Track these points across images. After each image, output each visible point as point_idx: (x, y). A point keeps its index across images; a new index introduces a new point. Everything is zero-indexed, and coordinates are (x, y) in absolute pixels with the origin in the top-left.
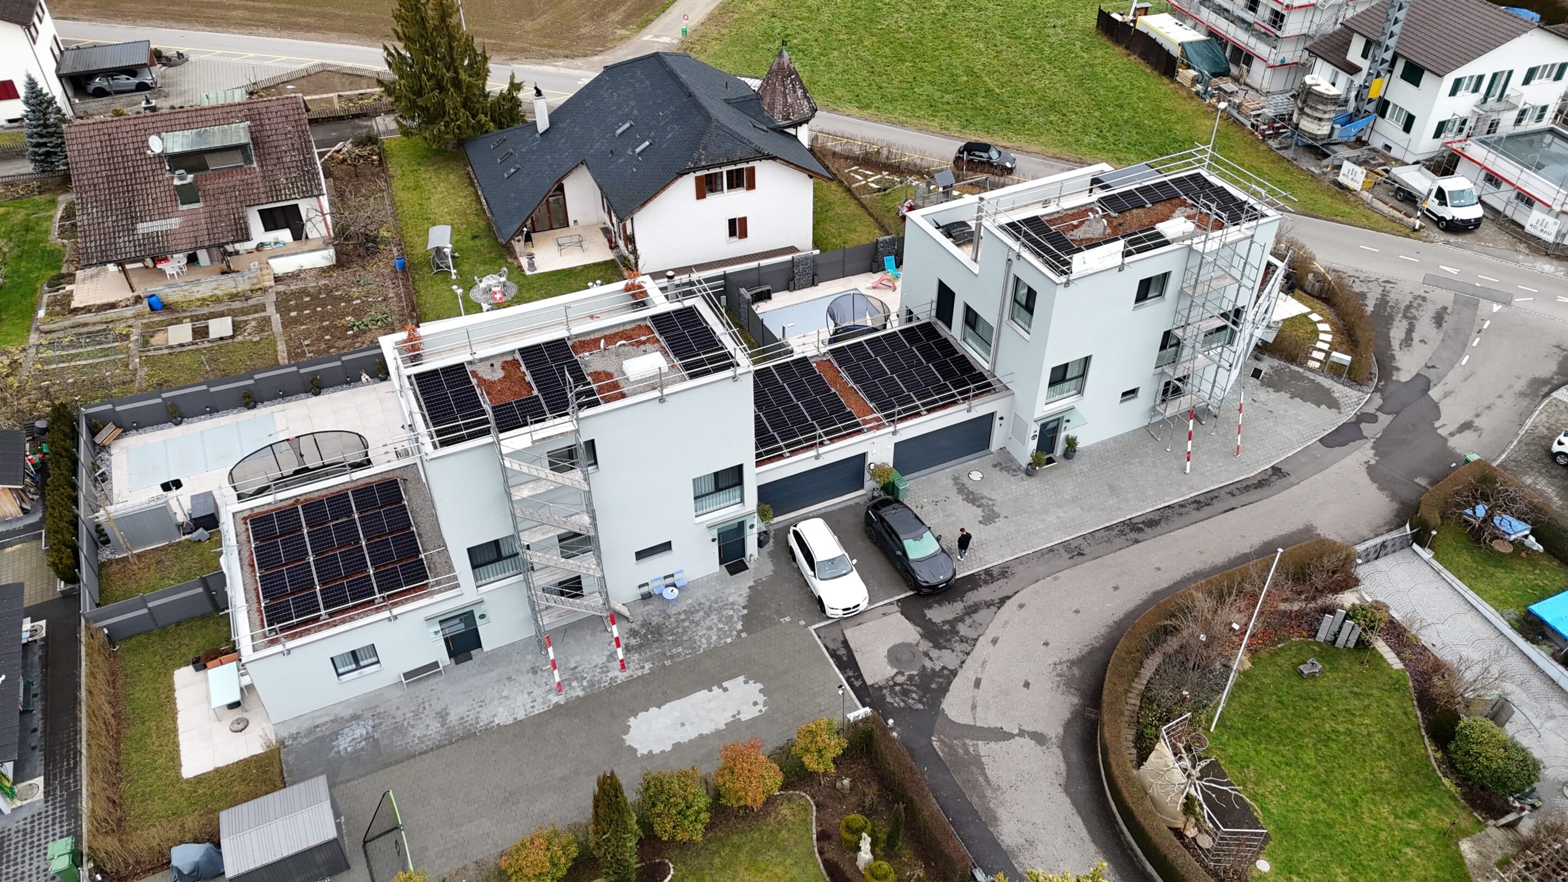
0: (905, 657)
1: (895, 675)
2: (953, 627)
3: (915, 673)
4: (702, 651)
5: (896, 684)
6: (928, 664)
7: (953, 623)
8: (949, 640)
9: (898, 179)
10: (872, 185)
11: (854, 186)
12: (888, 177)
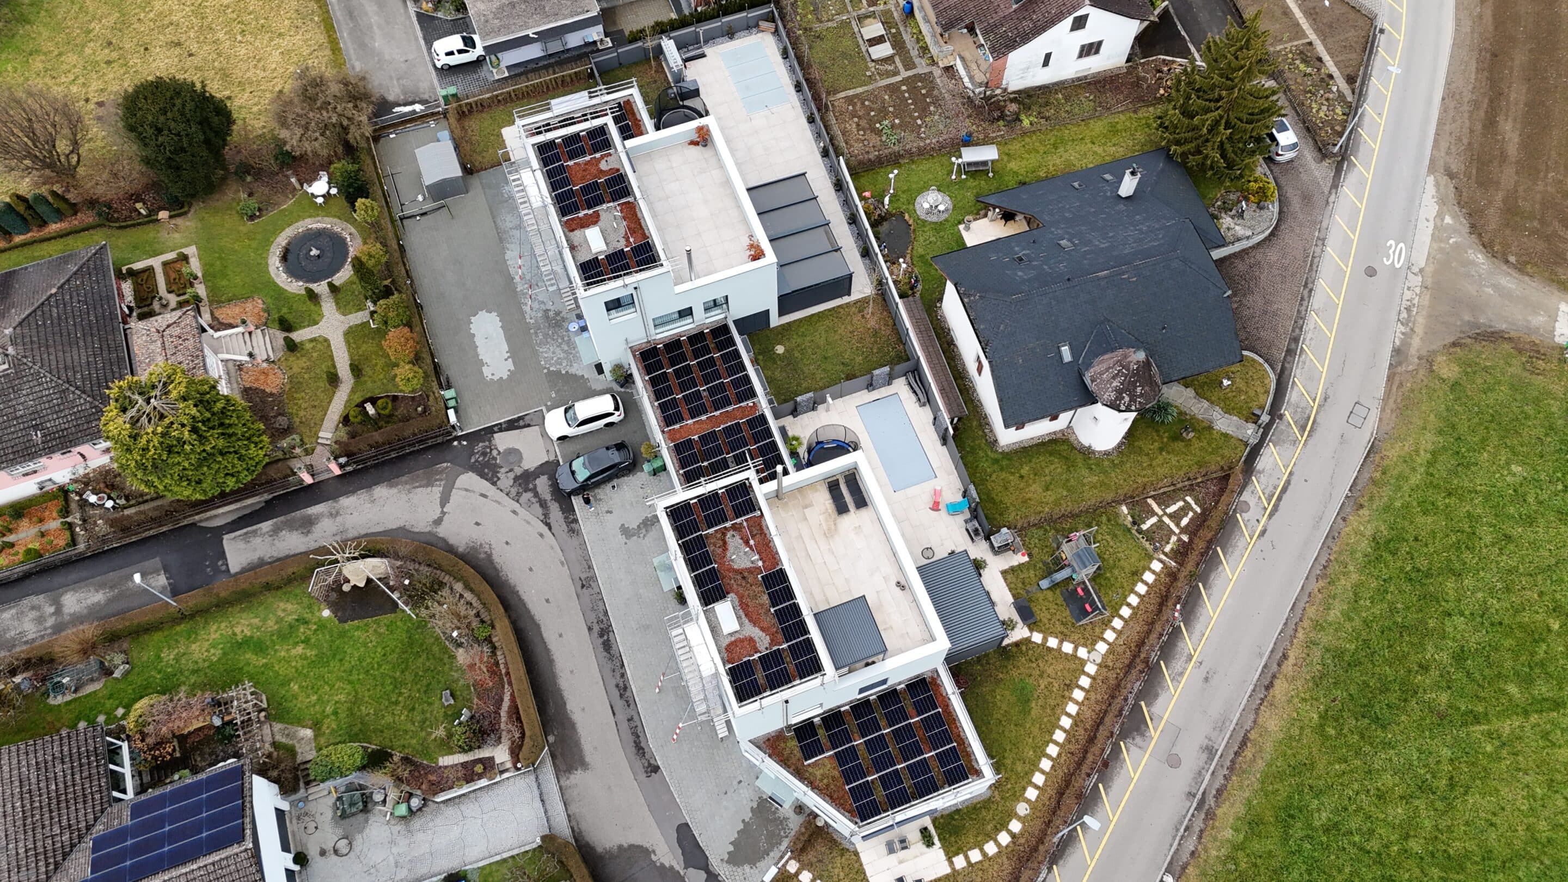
0: (512, 459)
1: (498, 450)
2: (530, 490)
3: (498, 461)
4: (537, 348)
5: (491, 450)
6: (503, 470)
7: (534, 490)
8: (520, 485)
9: (1168, 548)
10: (1154, 520)
11: (1150, 501)
12: (1174, 538)
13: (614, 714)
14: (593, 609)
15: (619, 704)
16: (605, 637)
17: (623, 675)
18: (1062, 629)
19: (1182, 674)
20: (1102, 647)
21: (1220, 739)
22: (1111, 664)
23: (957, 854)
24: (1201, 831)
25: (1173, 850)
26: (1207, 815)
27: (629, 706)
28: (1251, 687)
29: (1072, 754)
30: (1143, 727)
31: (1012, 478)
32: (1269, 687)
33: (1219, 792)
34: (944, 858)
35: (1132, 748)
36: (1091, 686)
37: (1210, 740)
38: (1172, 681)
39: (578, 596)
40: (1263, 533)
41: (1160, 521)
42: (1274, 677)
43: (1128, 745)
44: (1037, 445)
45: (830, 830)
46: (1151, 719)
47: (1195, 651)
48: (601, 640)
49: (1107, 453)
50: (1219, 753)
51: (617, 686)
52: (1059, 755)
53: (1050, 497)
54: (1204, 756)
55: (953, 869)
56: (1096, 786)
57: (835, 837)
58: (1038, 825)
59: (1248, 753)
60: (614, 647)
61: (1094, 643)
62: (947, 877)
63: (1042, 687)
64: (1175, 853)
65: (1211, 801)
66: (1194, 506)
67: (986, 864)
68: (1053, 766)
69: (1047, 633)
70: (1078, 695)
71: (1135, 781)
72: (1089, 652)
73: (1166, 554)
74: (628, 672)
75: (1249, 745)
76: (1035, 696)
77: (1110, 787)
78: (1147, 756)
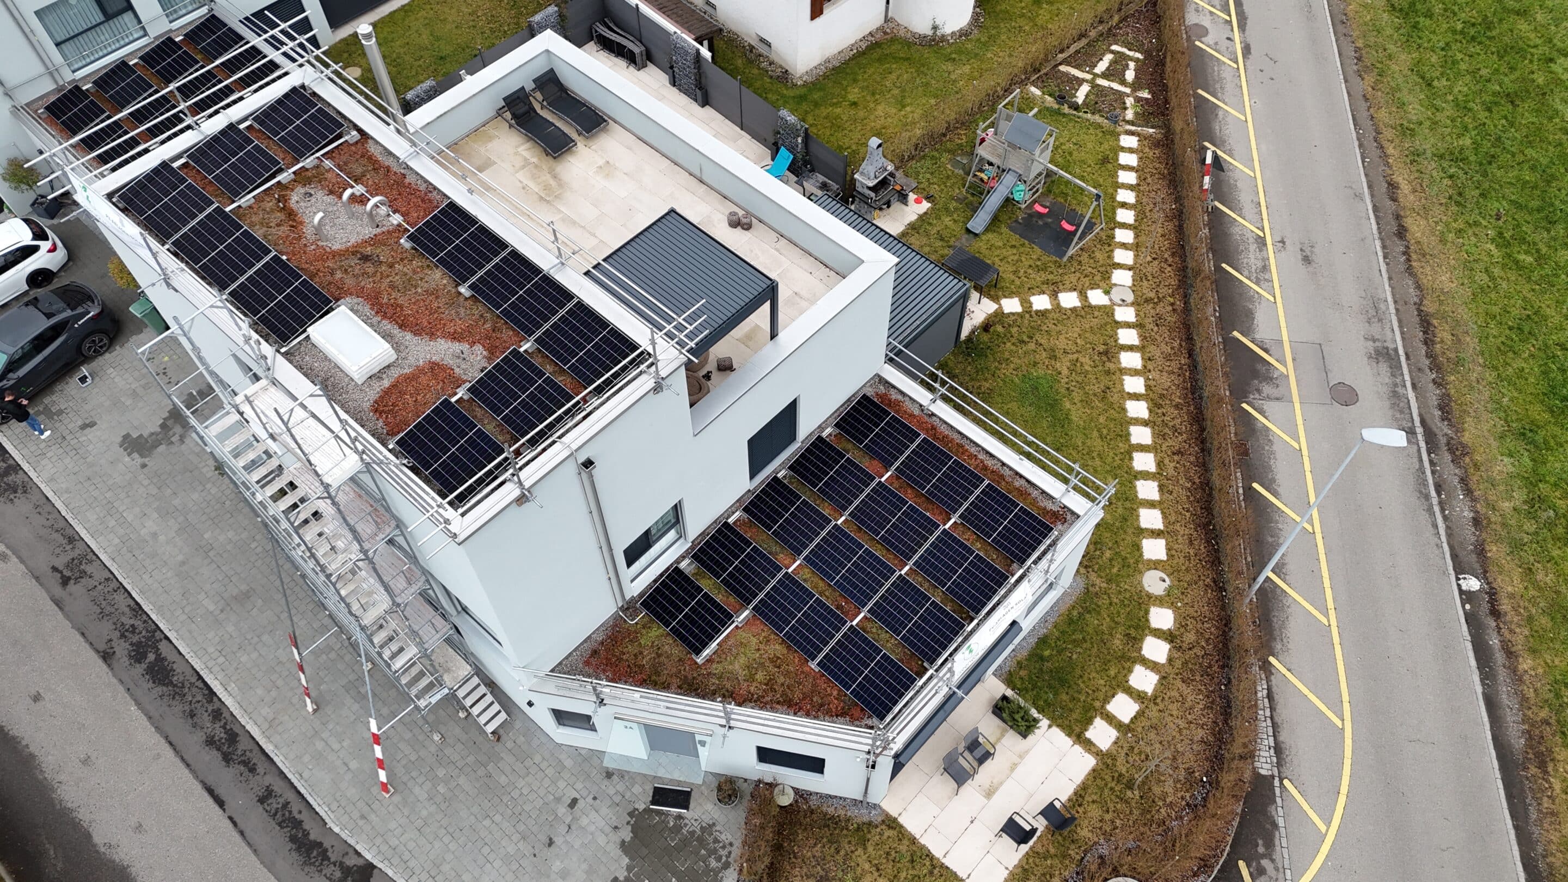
9: (1130, 115)
10: (1084, 89)
11: (1063, 68)
12: (1129, 101)
13: (221, 803)
14: (103, 615)
15: (225, 777)
16: (151, 657)
17: (219, 713)
18: (1043, 276)
19: (1265, 268)
20: (1122, 278)
21: (1389, 333)
22: (1152, 295)
23: (1089, 721)
24: (1462, 480)
25: (1442, 532)
26: (1451, 450)
27: (252, 770)
28: (1378, 243)
29: (1179, 452)
30: (1259, 366)
31: (838, 110)
32: (1401, 232)
33: (1445, 408)
34: (1068, 741)
35: (1267, 406)
36: (1143, 338)
37: (1374, 341)
38: (1257, 283)
39: (58, 603)
40: (1247, 50)
41: (1094, 86)
42: (1398, 217)
43: (1258, 403)
44: (854, 58)
45: (814, 802)
46: (1266, 351)
47: (1263, 230)
48: (140, 669)
49: (963, 33)
50: (1401, 352)
51: (210, 742)
52: (1160, 464)
53: (914, 112)
54: (1384, 368)
55: (1098, 753)
56: (1249, 490)
57: (831, 811)
58: (1200, 598)
59: (1443, 334)
60: (179, 667)
61: (1106, 276)
62: (1095, 774)
63: (1065, 372)
64: (1449, 535)
65: (1442, 429)
66: (1131, 53)
67: (1153, 713)
68: (1161, 488)
69: (1023, 293)
70: (1131, 360)
71: (1305, 452)
72: (1107, 292)
73: (1131, 123)
74: (229, 701)
75: (1435, 322)
76: (1063, 391)
77: (1273, 480)
78: (1297, 406)
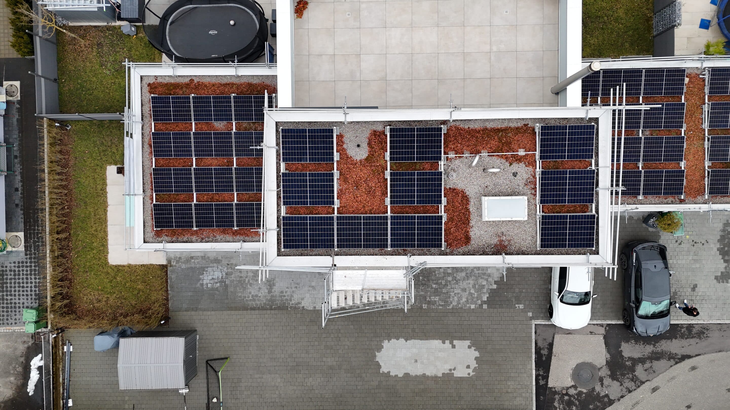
0: (586, 375)
1: (570, 387)
2: (634, 365)
3: (585, 391)
4: (451, 307)
5: (567, 394)
6: (598, 388)
7: (635, 361)
8: (623, 375)
